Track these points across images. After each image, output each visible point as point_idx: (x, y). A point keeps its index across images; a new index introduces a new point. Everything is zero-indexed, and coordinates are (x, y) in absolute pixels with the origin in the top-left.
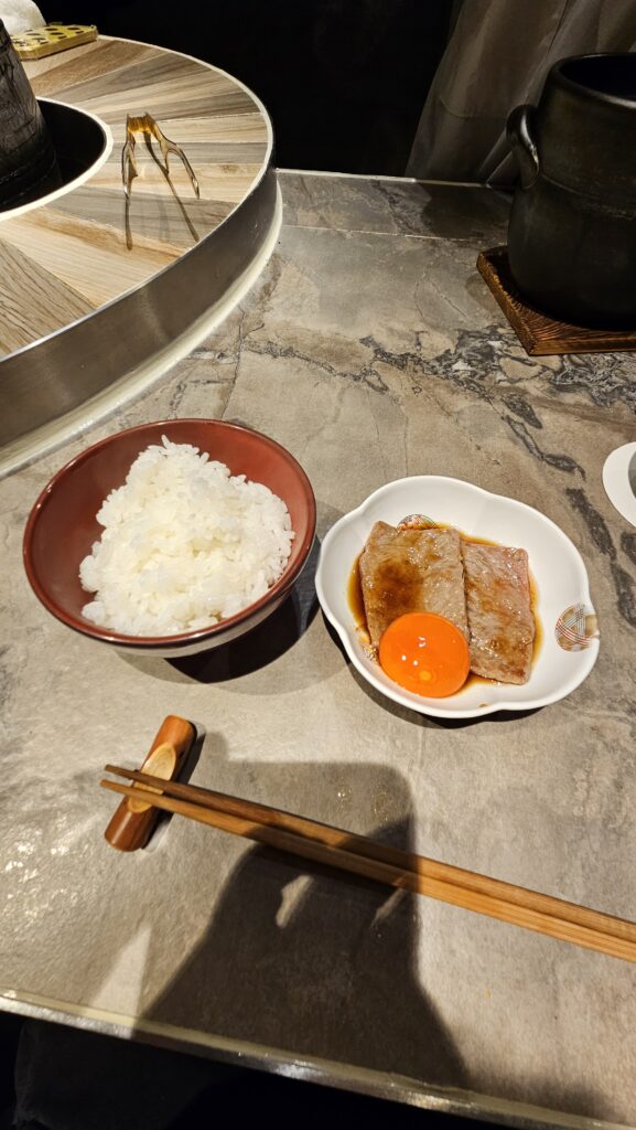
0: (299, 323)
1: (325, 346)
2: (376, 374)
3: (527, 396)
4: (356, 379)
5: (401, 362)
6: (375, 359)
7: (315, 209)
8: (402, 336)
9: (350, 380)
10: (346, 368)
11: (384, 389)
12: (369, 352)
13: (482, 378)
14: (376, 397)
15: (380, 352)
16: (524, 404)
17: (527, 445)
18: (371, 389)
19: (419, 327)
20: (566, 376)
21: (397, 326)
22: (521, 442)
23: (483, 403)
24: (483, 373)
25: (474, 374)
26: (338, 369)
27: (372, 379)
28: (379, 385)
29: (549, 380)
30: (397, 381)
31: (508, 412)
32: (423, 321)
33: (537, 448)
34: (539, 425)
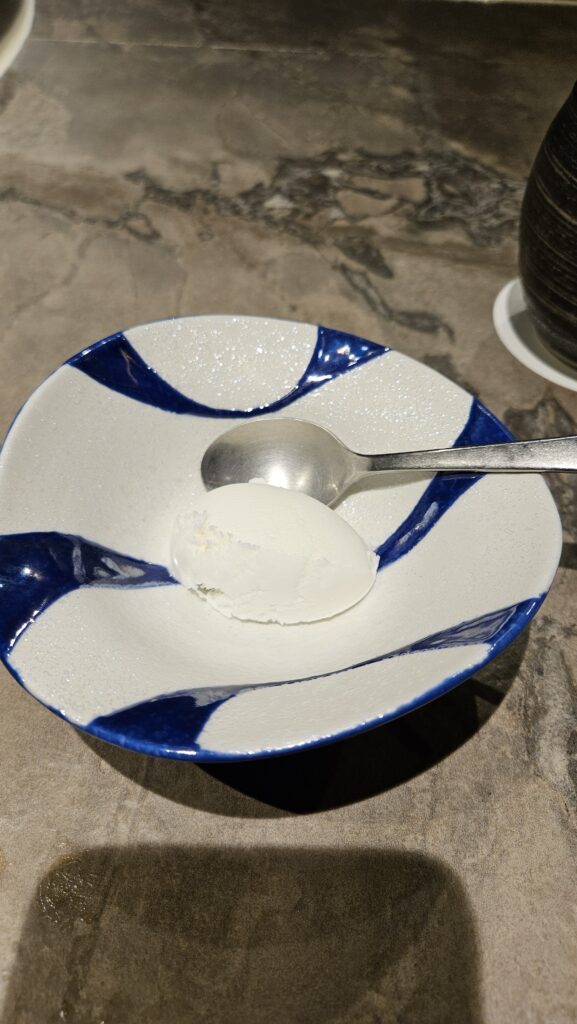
0: (32, 156)
1: (68, 184)
2: (144, 217)
3: (375, 239)
4: (110, 224)
5: (185, 201)
6: (145, 197)
7: (81, 17)
8: (190, 167)
9: (100, 227)
10: (97, 211)
11: (153, 236)
12: (137, 189)
13: (308, 216)
14: (138, 247)
15: (156, 190)
16: (368, 248)
17: (369, 301)
18: (132, 239)
19: (218, 154)
20: (434, 209)
21: (185, 155)
22: (360, 297)
23: (307, 250)
24: (309, 210)
25: (295, 212)
26: (82, 212)
27: (137, 224)
28: (145, 230)
29: (409, 216)
30: (174, 227)
31: (342, 258)
32: (226, 147)
33: (384, 304)
34: (388, 273)
